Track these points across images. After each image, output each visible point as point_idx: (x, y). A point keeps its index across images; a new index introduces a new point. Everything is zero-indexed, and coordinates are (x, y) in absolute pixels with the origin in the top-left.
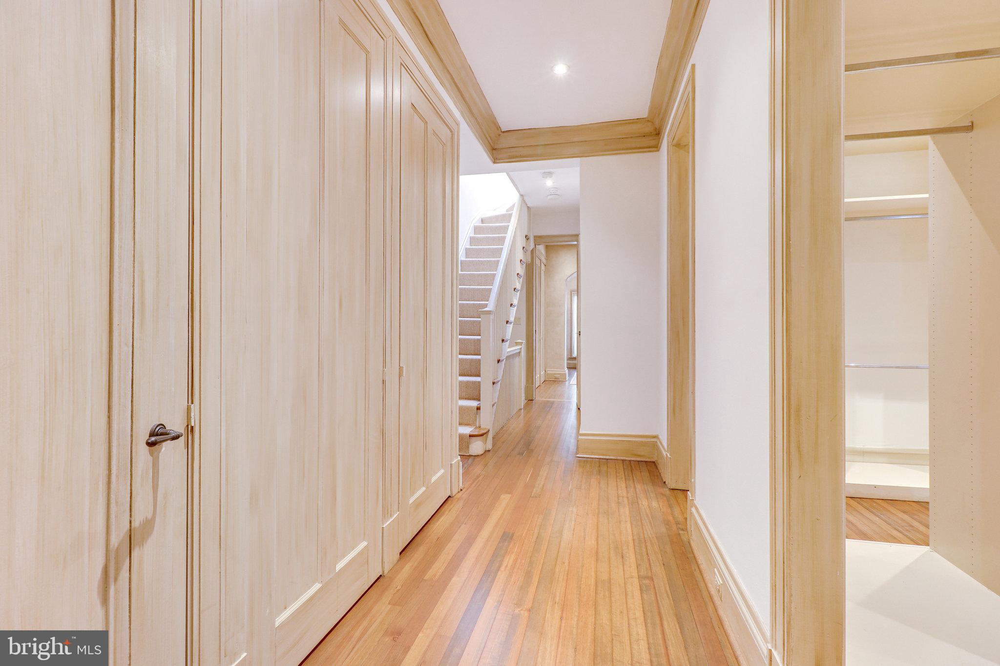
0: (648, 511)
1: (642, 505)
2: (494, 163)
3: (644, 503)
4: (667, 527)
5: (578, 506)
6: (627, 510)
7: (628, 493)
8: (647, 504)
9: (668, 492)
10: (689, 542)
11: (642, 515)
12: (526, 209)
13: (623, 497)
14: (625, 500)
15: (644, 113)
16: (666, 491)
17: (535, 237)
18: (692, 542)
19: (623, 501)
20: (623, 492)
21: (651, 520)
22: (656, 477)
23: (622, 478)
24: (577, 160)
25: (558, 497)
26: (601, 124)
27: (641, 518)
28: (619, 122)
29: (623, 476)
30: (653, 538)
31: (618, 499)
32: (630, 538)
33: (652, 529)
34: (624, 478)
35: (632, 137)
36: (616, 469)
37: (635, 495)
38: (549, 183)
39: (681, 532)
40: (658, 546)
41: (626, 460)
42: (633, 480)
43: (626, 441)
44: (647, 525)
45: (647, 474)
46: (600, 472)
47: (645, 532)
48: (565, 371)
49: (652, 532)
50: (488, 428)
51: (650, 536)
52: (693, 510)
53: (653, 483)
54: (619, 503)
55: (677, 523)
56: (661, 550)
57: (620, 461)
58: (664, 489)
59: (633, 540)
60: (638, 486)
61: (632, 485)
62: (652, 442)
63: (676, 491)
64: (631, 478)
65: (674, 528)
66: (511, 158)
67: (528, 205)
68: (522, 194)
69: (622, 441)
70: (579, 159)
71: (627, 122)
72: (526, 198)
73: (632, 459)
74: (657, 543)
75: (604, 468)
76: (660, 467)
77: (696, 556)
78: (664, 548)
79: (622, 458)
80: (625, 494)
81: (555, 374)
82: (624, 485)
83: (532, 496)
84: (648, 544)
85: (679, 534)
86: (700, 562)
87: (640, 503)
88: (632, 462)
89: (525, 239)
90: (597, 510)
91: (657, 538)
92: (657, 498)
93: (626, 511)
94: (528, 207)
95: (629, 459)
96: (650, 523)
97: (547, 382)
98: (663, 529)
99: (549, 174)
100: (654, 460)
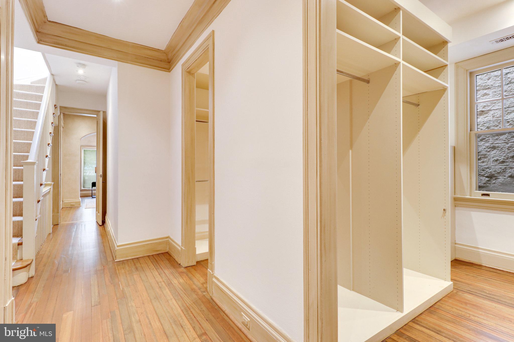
0: (180, 286)
1: (175, 283)
2: (38, 43)
3: (175, 281)
4: (196, 293)
5: (134, 300)
6: (167, 290)
7: (162, 278)
8: (177, 282)
9: (185, 270)
10: (212, 299)
11: (178, 291)
12: (55, 85)
13: (161, 282)
14: (163, 283)
15: (163, 47)
16: (182, 270)
17: (60, 107)
18: (214, 298)
19: (162, 285)
20: (159, 279)
21: (185, 292)
22: (173, 262)
23: (153, 269)
24: (116, 62)
25: (116, 298)
26: (134, 44)
27: (179, 293)
28: (145, 47)
29: (153, 267)
30: (192, 304)
31: (159, 285)
32: (179, 310)
33: (188, 298)
34: (155, 268)
35: (153, 59)
36: (147, 263)
37: (167, 278)
38: (81, 72)
39: (204, 294)
40: (197, 309)
41: (150, 256)
42: (161, 268)
43: (150, 244)
44: (185, 297)
45: (167, 262)
46: (137, 268)
47: (186, 302)
48: (80, 200)
49: (189, 300)
50: (32, 258)
51: (190, 304)
52: (214, 280)
53: (174, 267)
54: (160, 287)
55: (200, 289)
56: (201, 311)
57: (146, 257)
58: (182, 269)
59: (182, 311)
60: (166, 271)
61: (162, 272)
62: (167, 241)
63: (188, 268)
64: (159, 267)
65: (200, 293)
66: (54, 44)
67: (57, 83)
68: (53, 73)
69: (147, 244)
70: (117, 62)
71: (151, 49)
72: (55, 77)
73: (154, 254)
74: (196, 307)
75: (138, 265)
76: (173, 254)
77: (220, 306)
78: (201, 308)
79: (147, 255)
80: (161, 280)
81: (71, 202)
82: (157, 273)
83: (93, 305)
84: (192, 310)
85: (204, 295)
86: (224, 310)
87: (173, 282)
88: (154, 256)
89: (54, 108)
90: (148, 298)
91: (194, 303)
92: (181, 276)
93: (167, 292)
94: (56, 85)
95: (152, 254)
96: (185, 294)
97: (64, 209)
98: (194, 296)
99: (84, 65)
100: (166, 251)
